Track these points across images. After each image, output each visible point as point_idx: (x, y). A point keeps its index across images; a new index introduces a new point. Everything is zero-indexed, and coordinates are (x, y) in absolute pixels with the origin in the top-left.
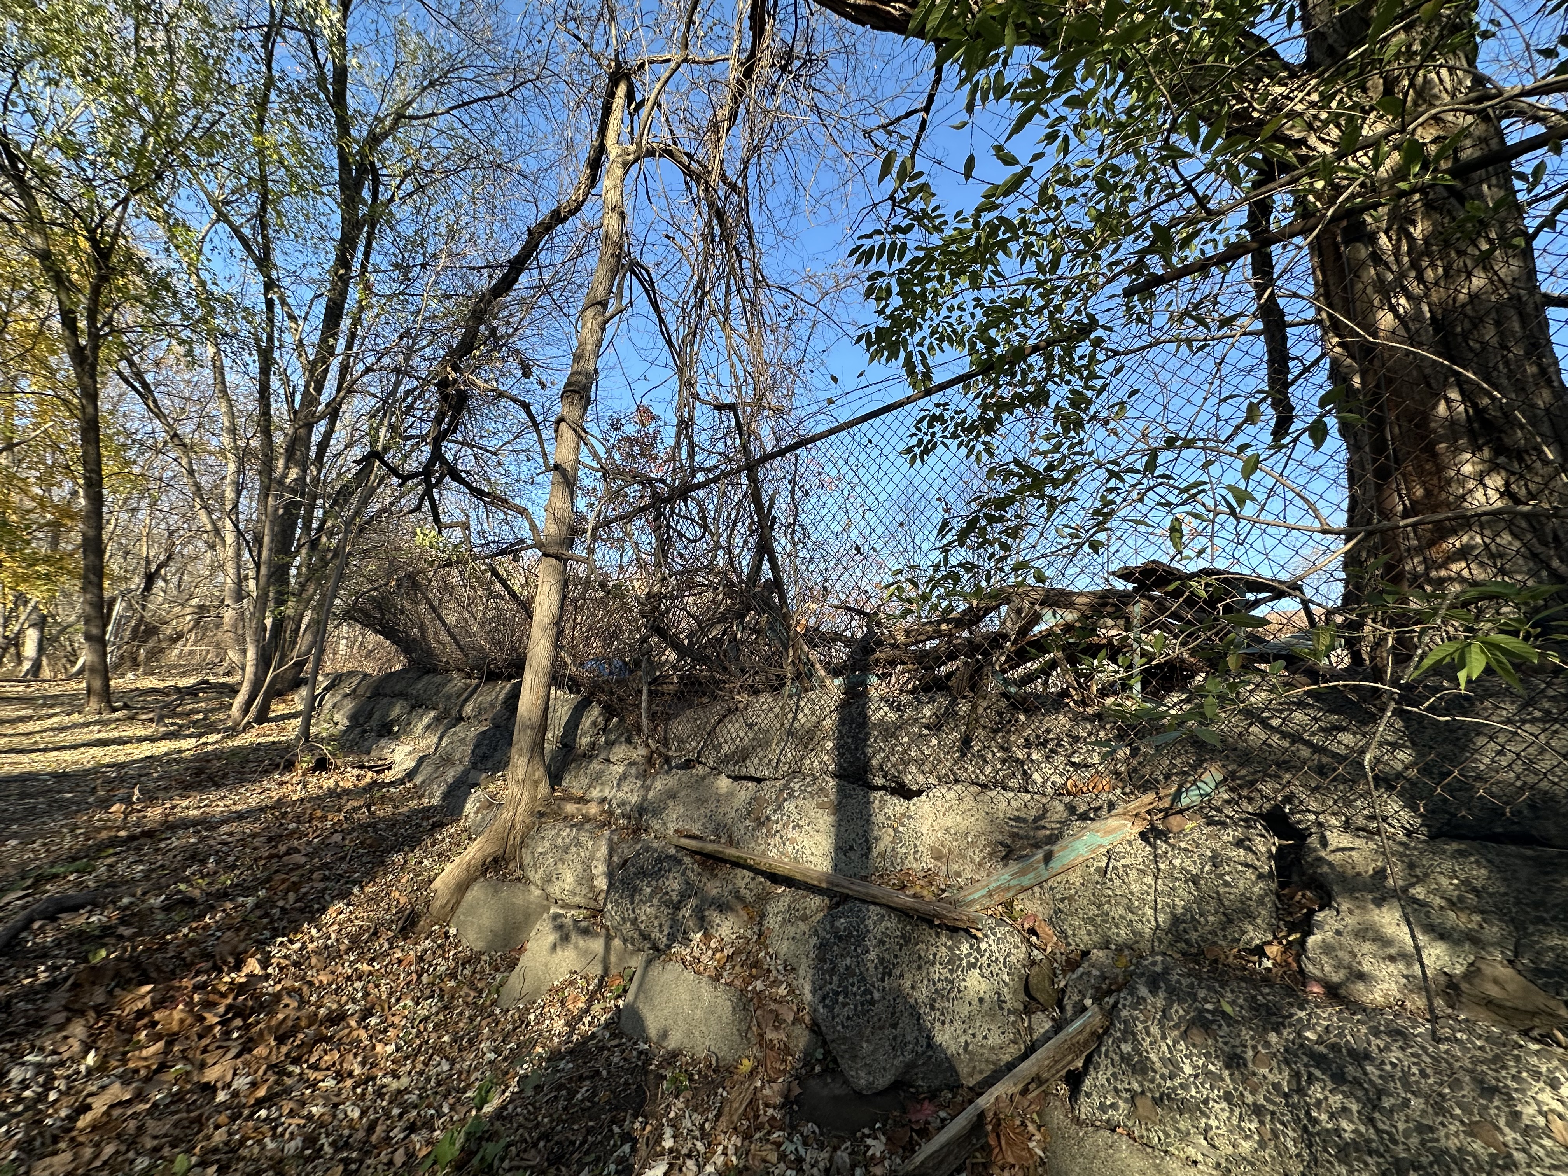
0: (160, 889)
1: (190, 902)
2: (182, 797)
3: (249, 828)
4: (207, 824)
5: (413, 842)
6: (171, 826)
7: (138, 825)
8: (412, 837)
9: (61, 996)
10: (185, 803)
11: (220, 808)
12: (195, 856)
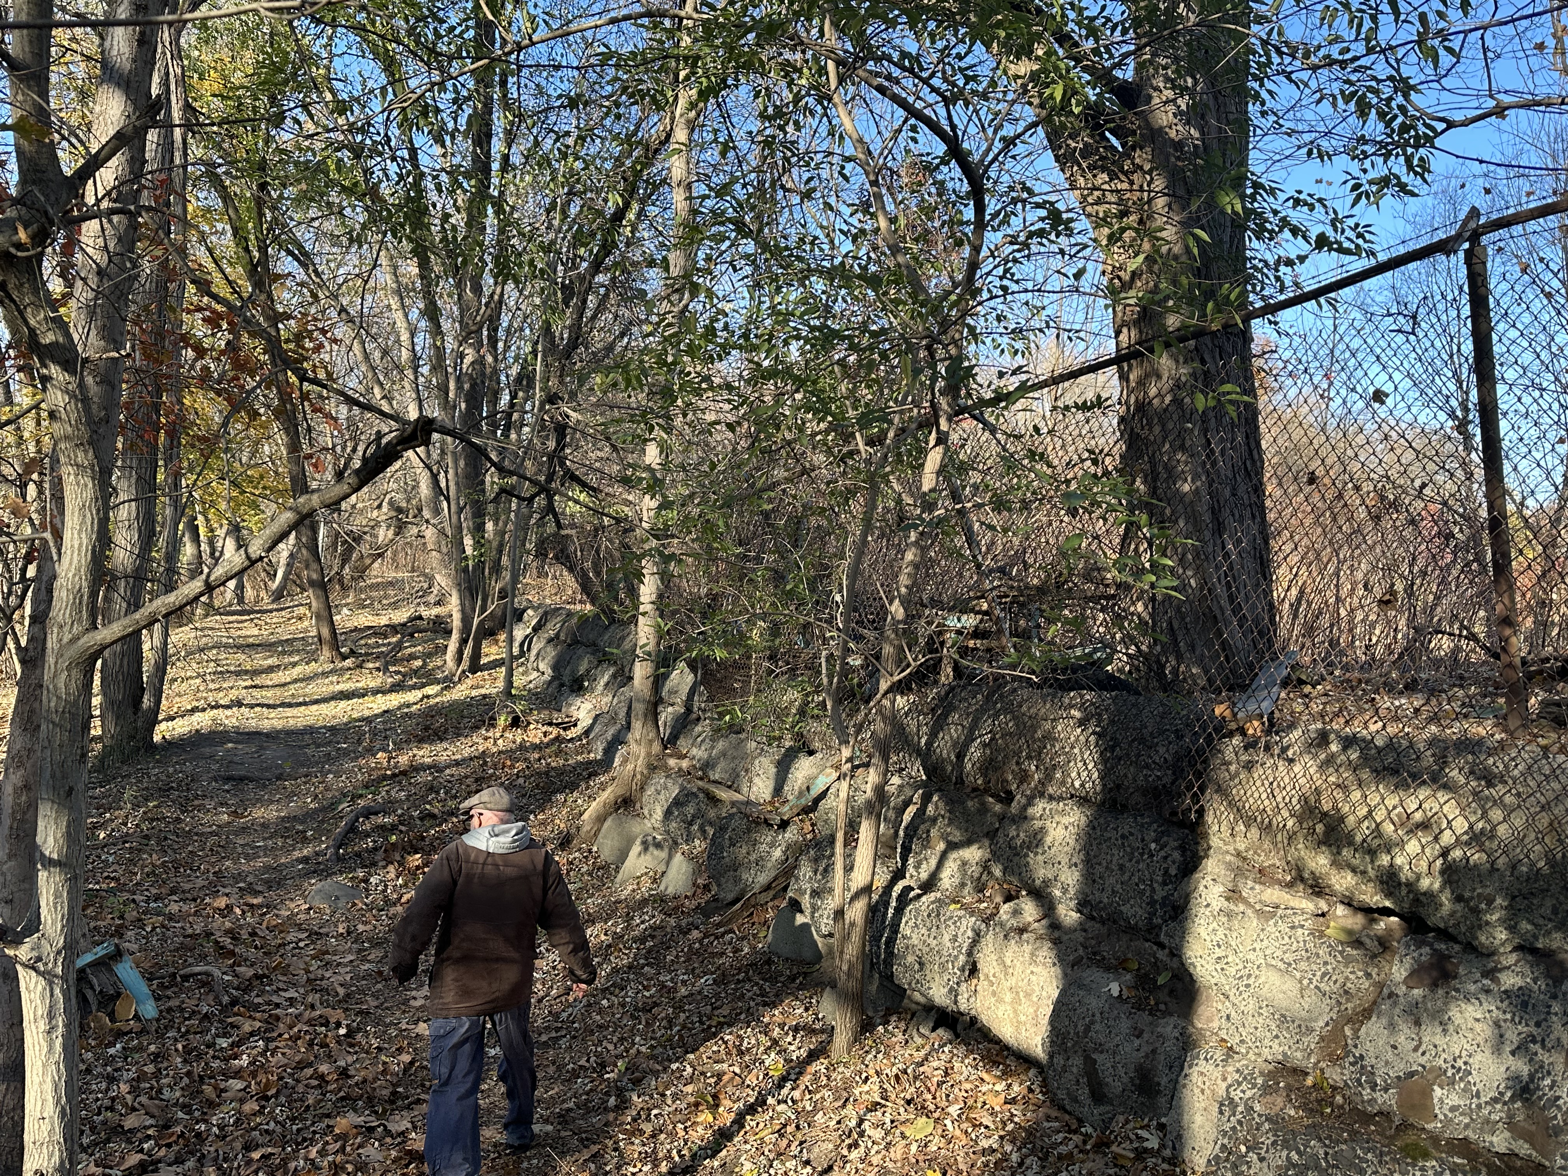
0: (417, 807)
1: (433, 816)
2: (419, 748)
3: (463, 771)
4: (435, 767)
5: (572, 787)
6: (415, 768)
7: (396, 767)
8: (573, 783)
9: (381, 854)
10: (421, 753)
11: (443, 758)
12: (432, 789)
